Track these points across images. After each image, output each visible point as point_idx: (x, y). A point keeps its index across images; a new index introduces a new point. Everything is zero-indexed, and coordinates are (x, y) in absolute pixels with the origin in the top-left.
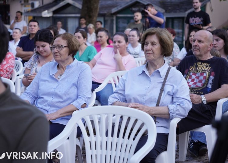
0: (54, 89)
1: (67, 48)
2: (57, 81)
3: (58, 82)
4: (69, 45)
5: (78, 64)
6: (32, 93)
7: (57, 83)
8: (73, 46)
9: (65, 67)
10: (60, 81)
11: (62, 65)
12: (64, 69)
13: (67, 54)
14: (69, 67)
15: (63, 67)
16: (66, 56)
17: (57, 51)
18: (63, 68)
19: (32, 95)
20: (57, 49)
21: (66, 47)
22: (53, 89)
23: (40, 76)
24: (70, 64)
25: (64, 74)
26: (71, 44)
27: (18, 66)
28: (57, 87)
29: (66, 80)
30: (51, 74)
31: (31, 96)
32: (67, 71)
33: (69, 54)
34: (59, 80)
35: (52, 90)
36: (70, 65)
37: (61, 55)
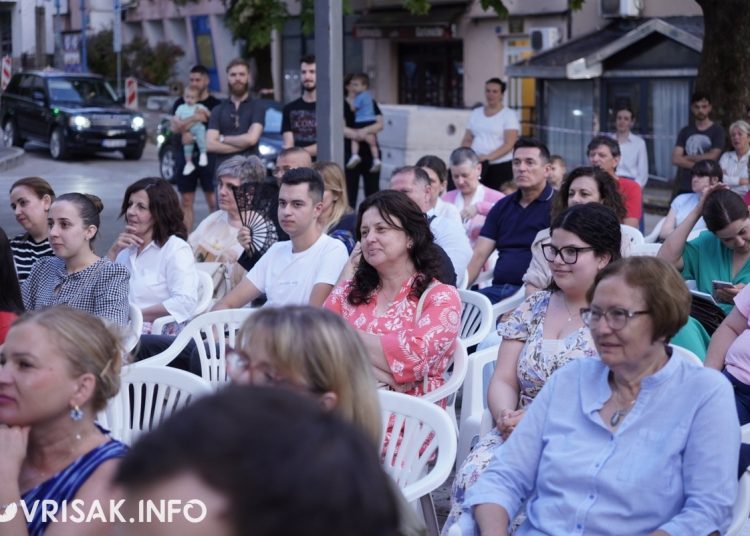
0: (597, 466)
1: (645, 317)
2: (607, 435)
3: (612, 438)
4: (654, 306)
5: (683, 371)
6: (515, 474)
7: (609, 442)
8: (668, 308)
9: (638, 384)
10: (620, 435)
11: (627, 376)
12: (635, 390)
13: (647, 339)
14: (654, 384)
15: (632, 383)
16: (644, 344)
17: (608, 331)
18: (630, 388)
19: (515, 481)
20: (607, 319)
21: (640, 313)
22: (593, 466)
23: (546, 414)
24: (656, 370)
25: (634, 410)
26: (660, 303)
27: (479, 312)
28: (609, 458)
29: (643, 431)
30: (587, 410)
31: (514, 486)
32: (647, 398)
33: (654, 339)
34: (616, 435)
35: (591, 471)
36: (657, 375)
37: (623, 343)
